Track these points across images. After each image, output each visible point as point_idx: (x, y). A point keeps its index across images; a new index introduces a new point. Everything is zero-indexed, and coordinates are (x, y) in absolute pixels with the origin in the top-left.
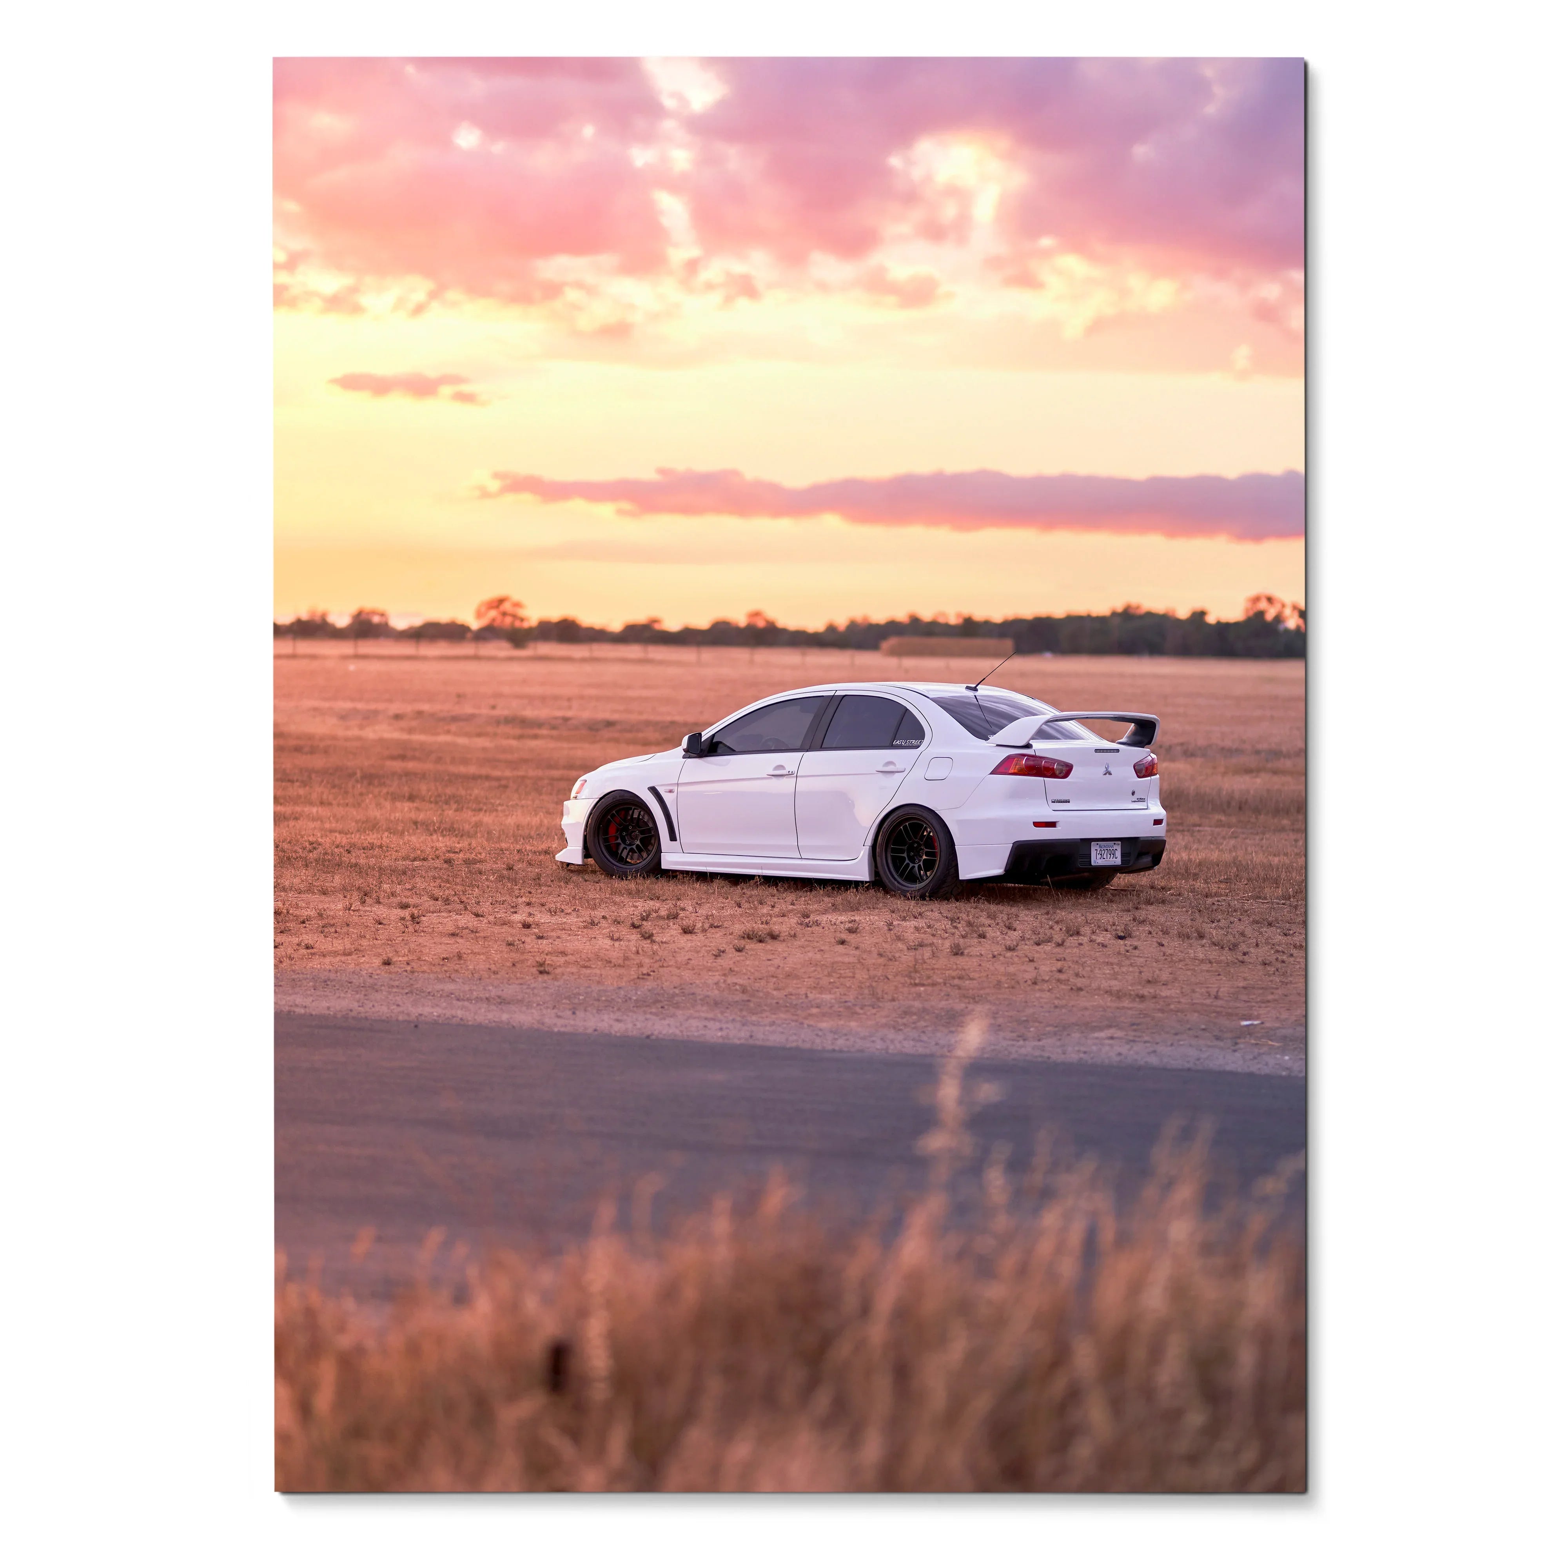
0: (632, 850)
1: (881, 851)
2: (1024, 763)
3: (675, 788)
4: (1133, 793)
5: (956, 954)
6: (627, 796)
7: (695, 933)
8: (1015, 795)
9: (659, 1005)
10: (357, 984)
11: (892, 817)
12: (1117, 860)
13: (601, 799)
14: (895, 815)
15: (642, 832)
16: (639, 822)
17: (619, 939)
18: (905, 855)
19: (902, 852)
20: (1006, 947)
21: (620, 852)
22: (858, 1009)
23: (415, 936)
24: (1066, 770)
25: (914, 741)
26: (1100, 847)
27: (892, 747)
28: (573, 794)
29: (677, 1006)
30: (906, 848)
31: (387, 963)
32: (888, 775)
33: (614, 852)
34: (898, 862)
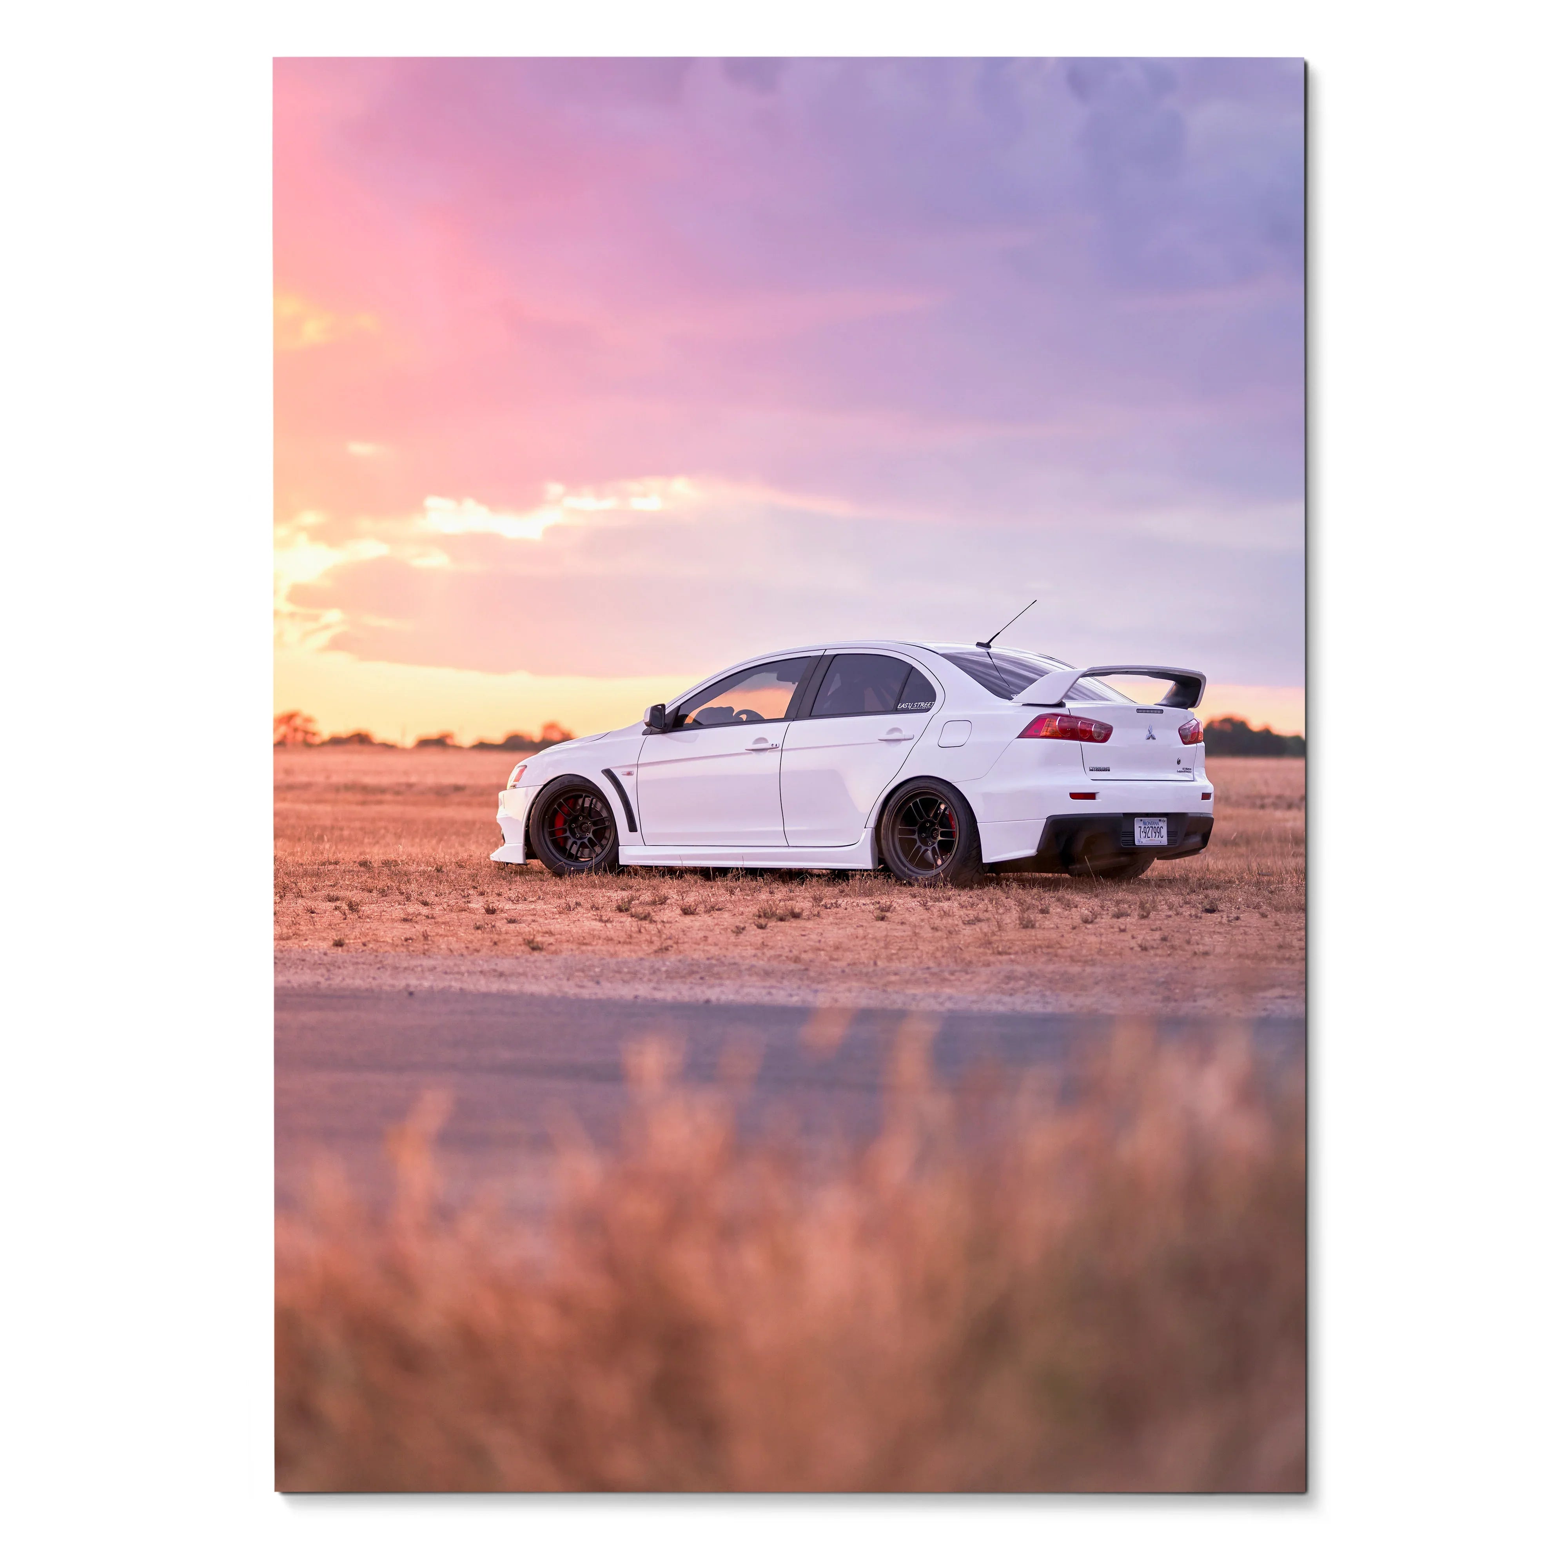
0: (582, 845)
1: (887, 833)
2: (1057, 724)
3: (634, 770)
4: (1179, 762)
5: (1026, 927)
6: (577, 781)
7: (698, 914)
8: (1049, 762)
9: (698, 976)
10: (312, 961)
11: (900, 792)
12: (1162, 839)
13: (545, 786)
14: (903, 789)
15: (595, 823)
16: (590, 812)
17: (607, 921)
18: (916, 837)
19: (913, 833)
20: (1083, 919)
21: (568, 847)
22: (946, 975)
23: (360, 922)
24: (1103, 734)
25: (922, 704)
26: (1145, 823)
27: (896, 711)
28: (510, 783)
29: (718, 976)
30: (916, 828)
31: (339, 944)
32: (893, 744)
33: (560, 846)
34: (907, 845)
